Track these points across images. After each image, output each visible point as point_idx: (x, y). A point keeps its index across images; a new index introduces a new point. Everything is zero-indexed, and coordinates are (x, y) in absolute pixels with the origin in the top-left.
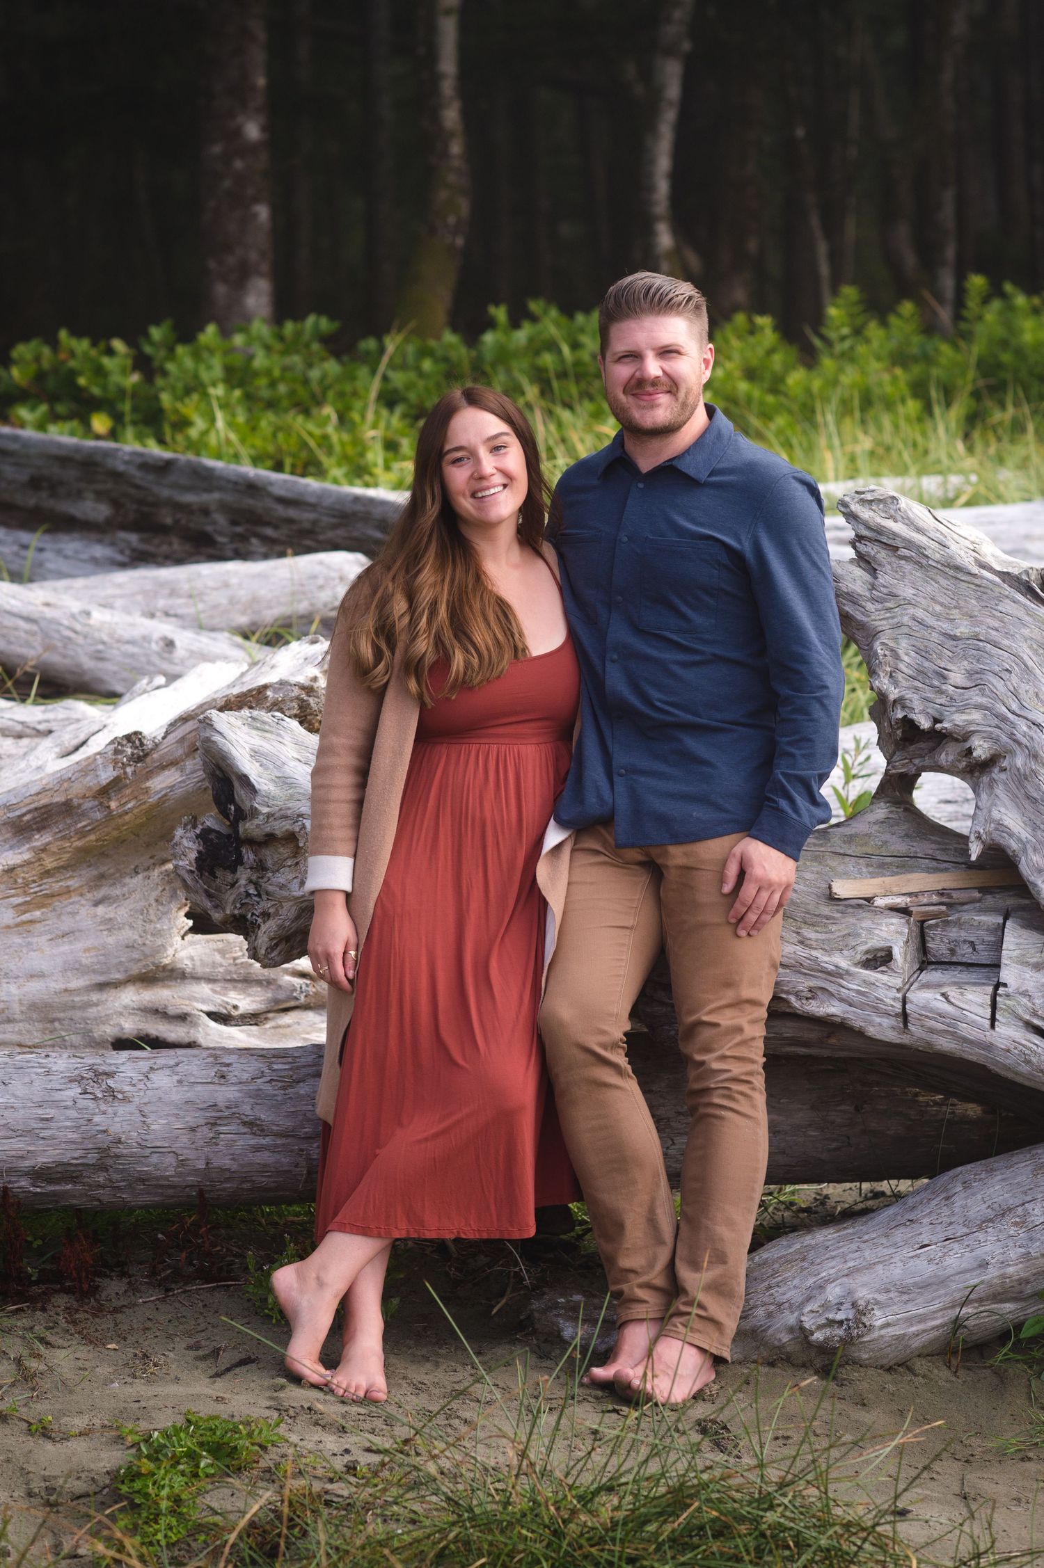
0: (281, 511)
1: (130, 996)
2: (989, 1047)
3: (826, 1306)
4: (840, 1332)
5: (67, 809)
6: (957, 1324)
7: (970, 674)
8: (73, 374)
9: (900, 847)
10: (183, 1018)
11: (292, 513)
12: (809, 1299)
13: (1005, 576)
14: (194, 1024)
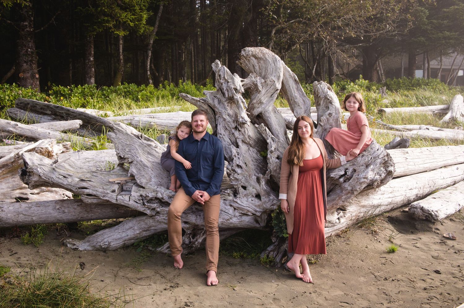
0: (72, 113)
1: (18, 191)
2: (129, 204)
3: (104, 242)
4: (106, 246)
5: (7, 165)
6: (124, 244)
7: (129, 150)
8: (61, 91)
9: (121, 173)
10: (26, 194)
11: (73, 114)
12: (102, 241)
13: (135, 135)
14: (28, 195)
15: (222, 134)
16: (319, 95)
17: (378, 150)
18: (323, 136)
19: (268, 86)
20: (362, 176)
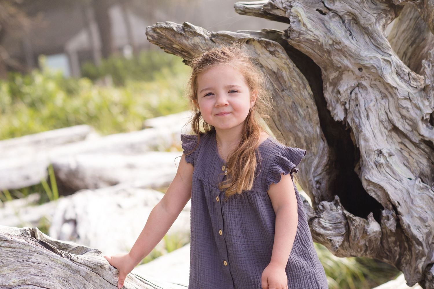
15: (384, 151)
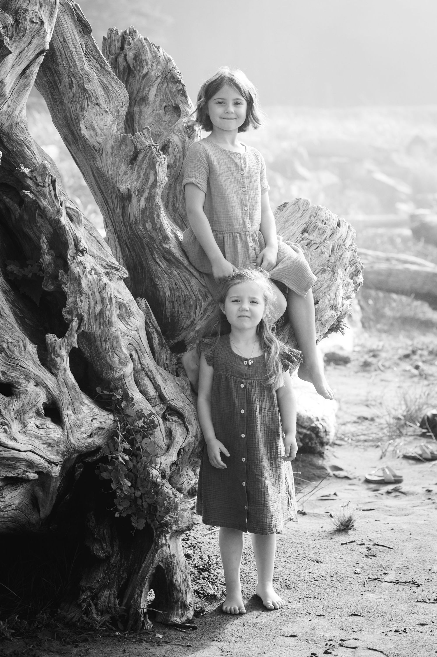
16: (145, 71)
17: (339, 225)
18: (171, 199)
19: (24, 39)
20: (327, 302)
